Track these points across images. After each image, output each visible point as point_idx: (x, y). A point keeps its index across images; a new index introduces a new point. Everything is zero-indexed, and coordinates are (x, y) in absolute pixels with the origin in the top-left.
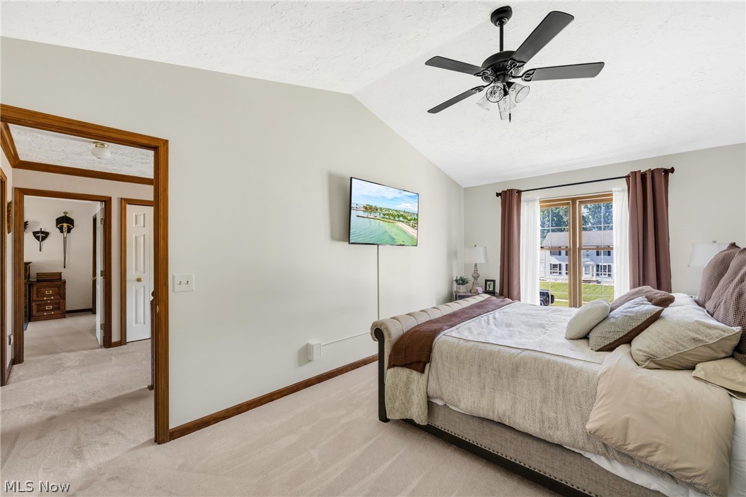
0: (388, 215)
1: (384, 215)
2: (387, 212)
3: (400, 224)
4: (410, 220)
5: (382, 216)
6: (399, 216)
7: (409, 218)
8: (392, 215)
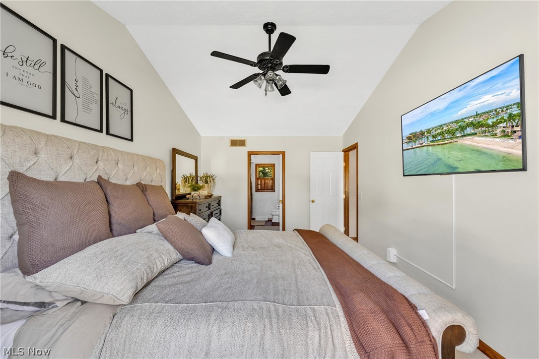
0: (440, 134)
1: (434, 137)
2: (439, 131)
3: (468, 141)
4: (495, 125)
5: (431, 139)
6: (462, 129)
7: (490, 122)
8: (448, 132)
